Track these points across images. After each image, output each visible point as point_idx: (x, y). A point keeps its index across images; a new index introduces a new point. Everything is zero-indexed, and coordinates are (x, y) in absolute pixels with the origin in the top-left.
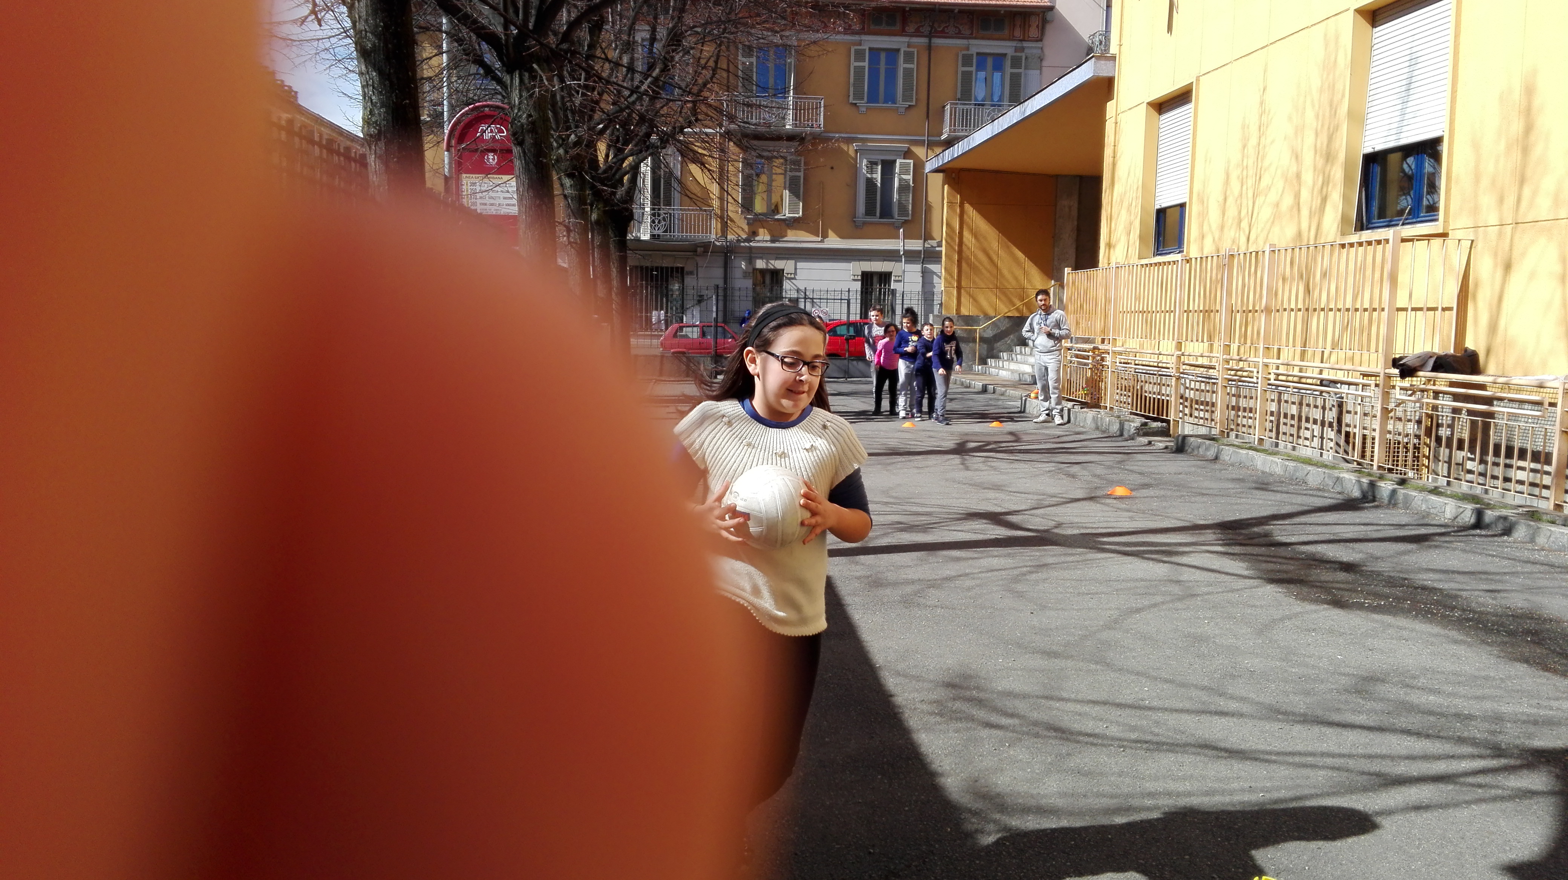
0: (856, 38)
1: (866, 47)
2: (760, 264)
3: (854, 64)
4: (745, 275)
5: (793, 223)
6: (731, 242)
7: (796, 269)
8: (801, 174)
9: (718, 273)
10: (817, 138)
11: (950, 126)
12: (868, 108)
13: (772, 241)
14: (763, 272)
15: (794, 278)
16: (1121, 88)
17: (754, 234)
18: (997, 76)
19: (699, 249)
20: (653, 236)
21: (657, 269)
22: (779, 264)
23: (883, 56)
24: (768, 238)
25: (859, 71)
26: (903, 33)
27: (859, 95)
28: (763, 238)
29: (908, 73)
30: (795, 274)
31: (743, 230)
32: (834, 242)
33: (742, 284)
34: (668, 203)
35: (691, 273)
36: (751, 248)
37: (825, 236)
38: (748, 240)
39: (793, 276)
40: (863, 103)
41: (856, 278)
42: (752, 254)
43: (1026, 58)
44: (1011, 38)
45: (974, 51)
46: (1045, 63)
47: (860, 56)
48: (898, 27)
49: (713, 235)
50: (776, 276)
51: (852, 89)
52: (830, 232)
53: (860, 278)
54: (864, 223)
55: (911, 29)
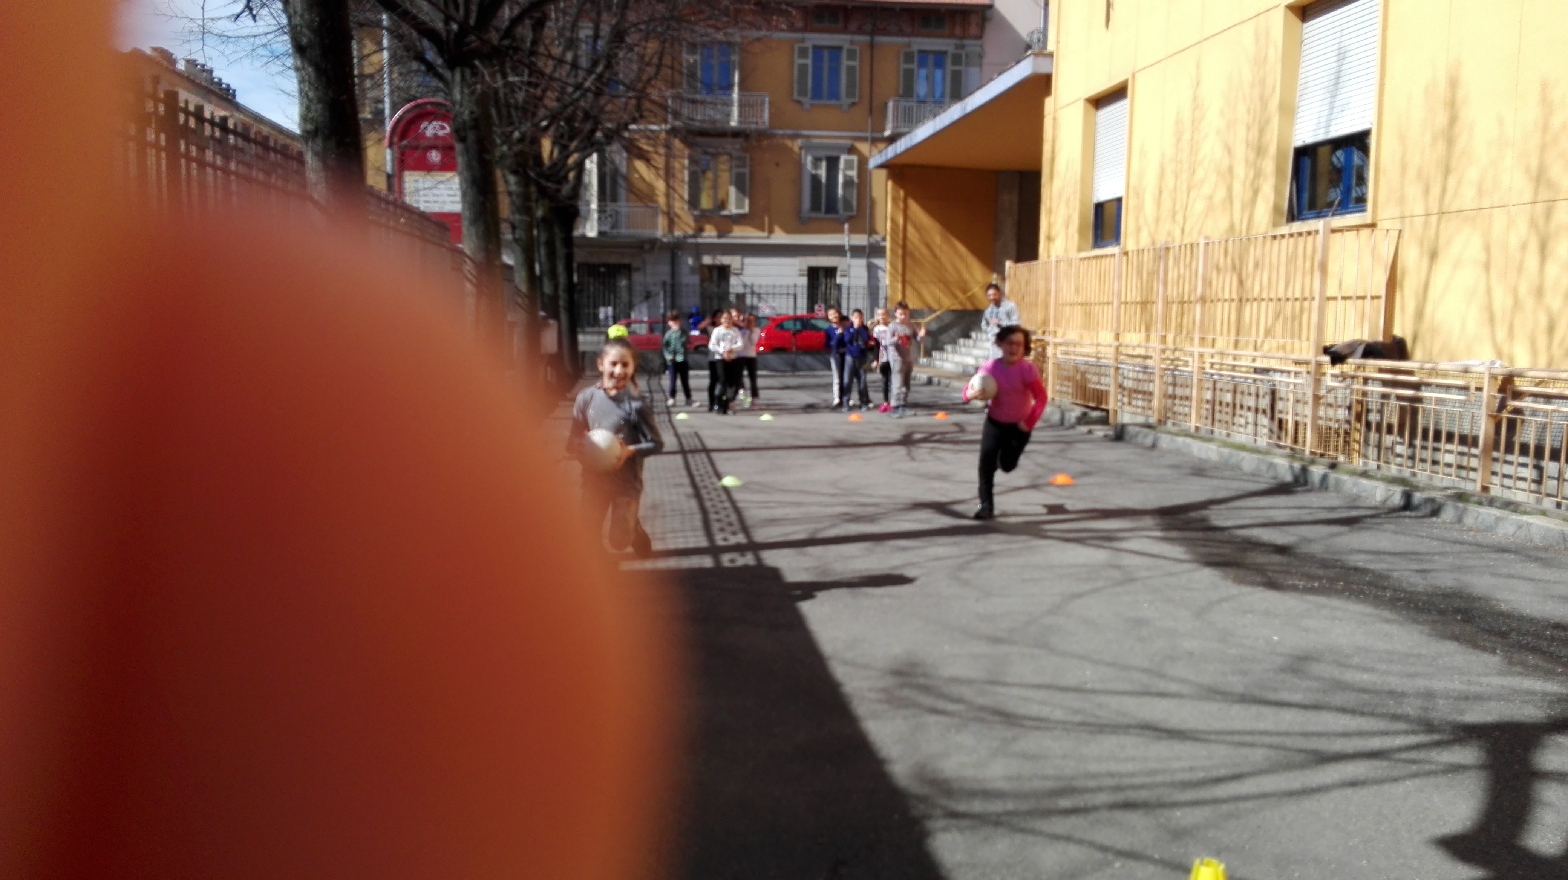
0: (799, 35)
1: (809, 44)
2: (707, 260)
3: (798, 61)
4: (693, 270)
5: (740, 219)
6: (678, 238)
7: (743, 264)
8: (747, 171)
9: (664, 270)
10: (762, 135)
11: (893, 121)
12: (812, 105)
13: (720, 236)
14: (710, 268)
15: (741, 274)
16: (1059, 84)
17: (700, 230)
18: (938, 73)
19: (647, 246)
20: (601, 233)
21: (604, 265)
22: (725, 260)
23: (826, 54)
24: (714, 233)
25: (803, 69)
26: (845, 30)
27: (802, 92)
28: (710, 235)
29: (851, 70)
30: (742, 269)
31: (689, 225)
32: (780, 237)
33: (690, 280)
34: (615, 199)
35: (638, 269)
36: (698, 245)
37: (771, 231)
38: (694, 236)
39: (739, 272)
40: (807, 100)
41: (802, 273)
42: (699, 250)
43: (967, 56)
44: (952, 36)
45: (915, 48)
46: (985, 60)
47: (803, 53)
48: (841, 25)
49: (660, 231)
50: (723, 272)
51: (796, 86)
52: (777, 229)
53: (806, 273)
54: (810, 219)
55: (853, 26)
